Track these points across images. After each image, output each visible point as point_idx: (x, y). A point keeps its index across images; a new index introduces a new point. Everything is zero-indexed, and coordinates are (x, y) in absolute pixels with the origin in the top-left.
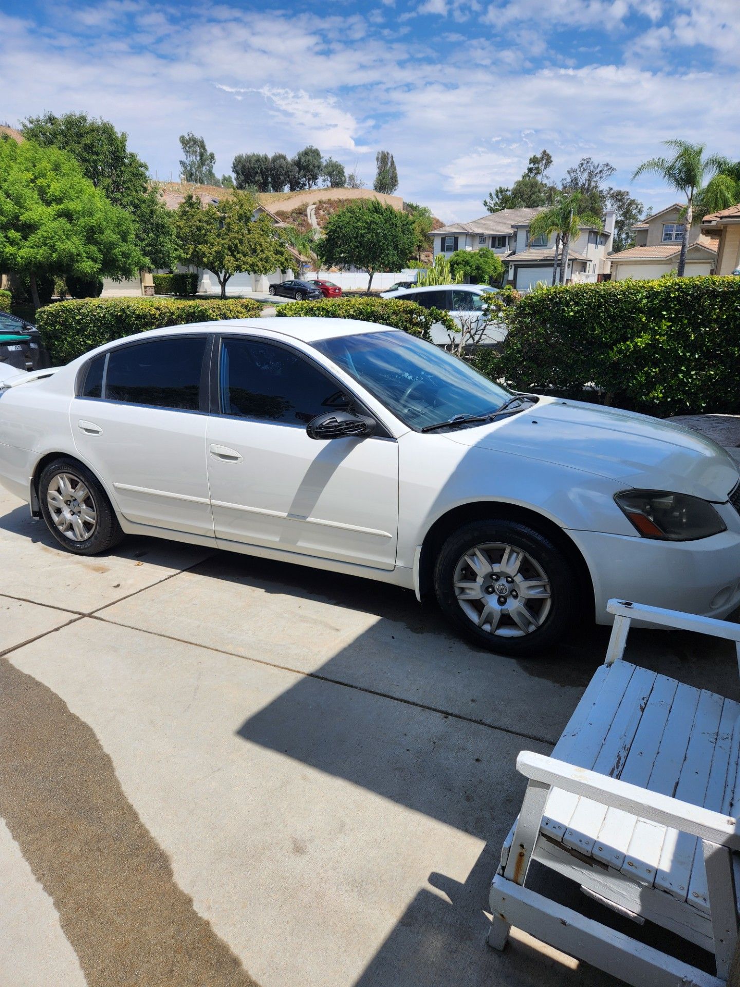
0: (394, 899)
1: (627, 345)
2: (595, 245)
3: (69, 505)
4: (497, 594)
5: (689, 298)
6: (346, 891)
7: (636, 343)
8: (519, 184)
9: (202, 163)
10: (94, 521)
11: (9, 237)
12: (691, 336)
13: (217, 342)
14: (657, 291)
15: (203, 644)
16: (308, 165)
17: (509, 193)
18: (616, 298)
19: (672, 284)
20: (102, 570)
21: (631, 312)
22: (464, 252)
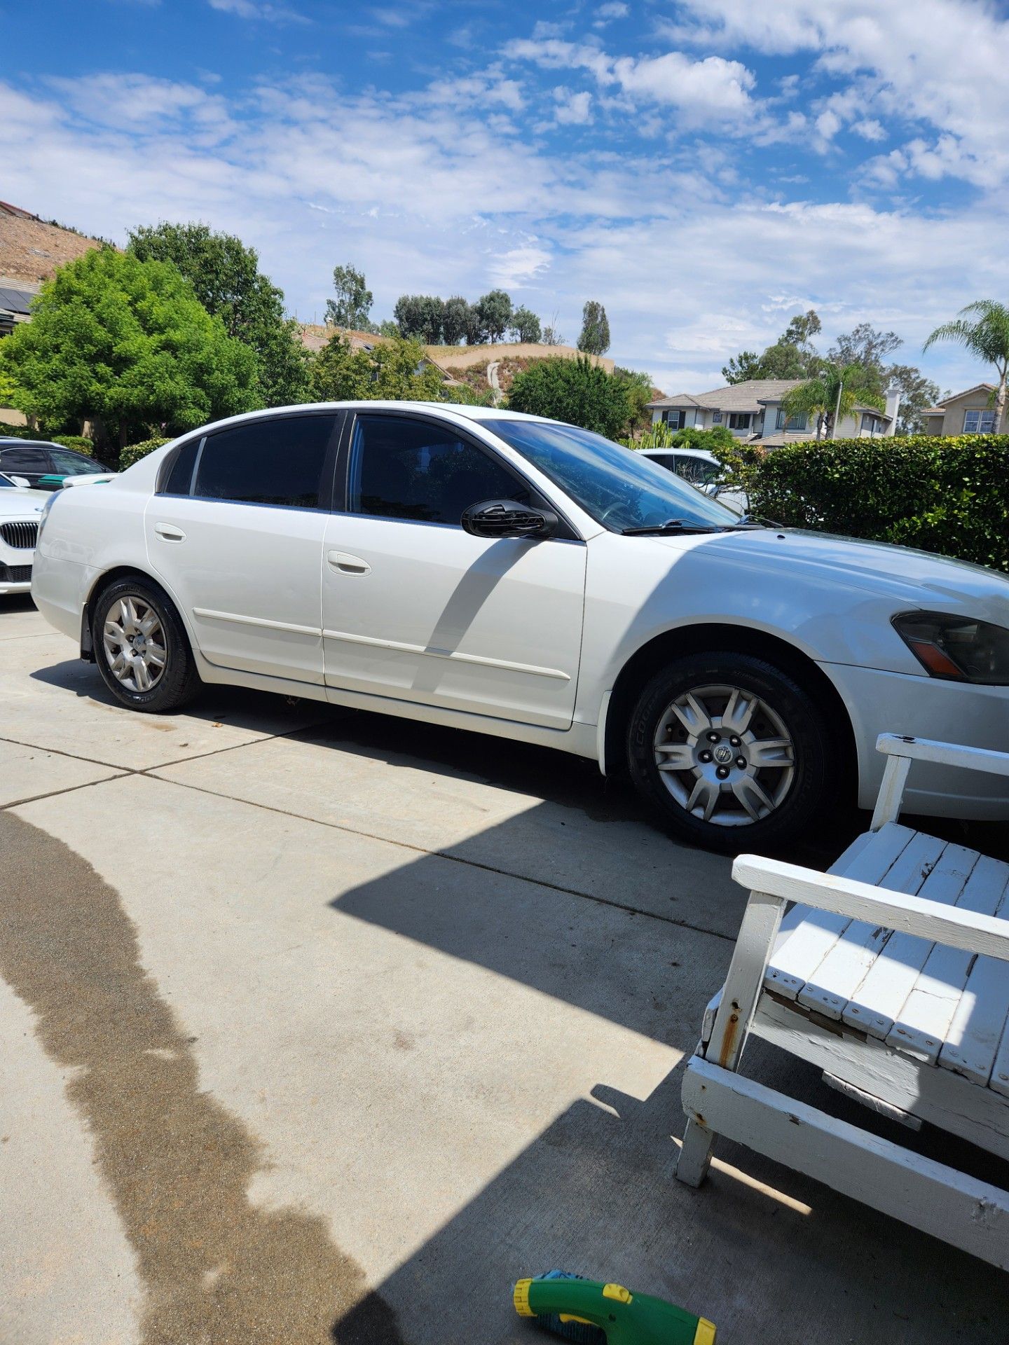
0: (538, 1112)
1: (913, 521)
2: (870, 432)
3: (132, 642)
4: (716, 763)
5: (1001, 460)
6: (468, 1097)
7: (926, 519)
8: (771, 351)
9: (357, 302)
10: (163, 664)
11: (98, 372)
12: (1003, 512)
13: (350, 420)
14: (957, 450)
15: (294, 812)
16: (493, 314)
17: (756, 361)
18: (899, 457)
19: (978, 441)
20: (168, 728)
21: (920, 477)
22: (693, 431)
